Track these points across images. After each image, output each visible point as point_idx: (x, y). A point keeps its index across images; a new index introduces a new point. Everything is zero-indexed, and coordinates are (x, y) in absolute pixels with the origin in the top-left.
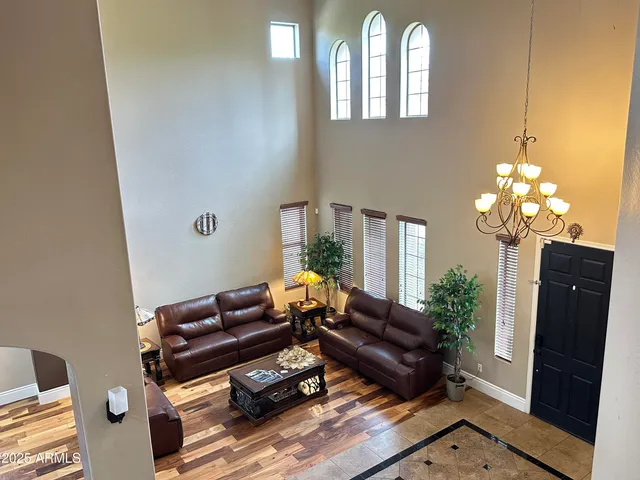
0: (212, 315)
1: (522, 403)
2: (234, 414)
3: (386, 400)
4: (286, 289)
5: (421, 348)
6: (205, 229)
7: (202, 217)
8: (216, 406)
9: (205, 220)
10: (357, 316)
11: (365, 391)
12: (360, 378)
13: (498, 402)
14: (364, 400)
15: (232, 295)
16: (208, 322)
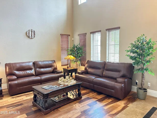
0: (31, 69)
2: (34, 109)
4: (62, 66)
6: (30, 36)
7: (29, 31)
8: (26, 105)
11: (100, 97)
14: (100, 100)
15: (40, 63)
16: (29, 72)
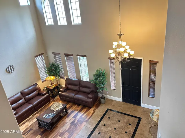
0: (21, 99)
1: (120, 99)
2: (42, 130)
3: (86, 109)
4: (42, 82)
5: (92, 92)
6: (10, 71)
7: (8, 67)
8: (34, 129)
9: (9, 68)
10: (70, 86)
11: (79, 108)
12: (76, 105)
13: (114, 100)
14: (80, 111)
15: (26, 90)
16: (21, 101)
